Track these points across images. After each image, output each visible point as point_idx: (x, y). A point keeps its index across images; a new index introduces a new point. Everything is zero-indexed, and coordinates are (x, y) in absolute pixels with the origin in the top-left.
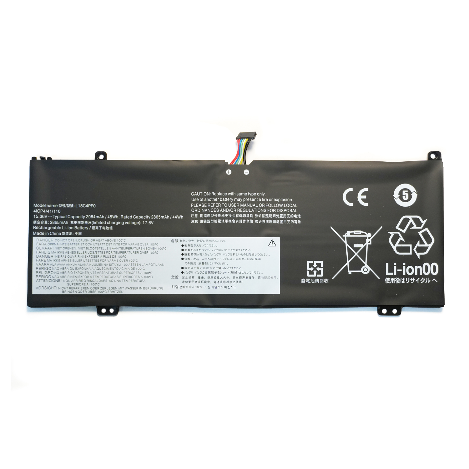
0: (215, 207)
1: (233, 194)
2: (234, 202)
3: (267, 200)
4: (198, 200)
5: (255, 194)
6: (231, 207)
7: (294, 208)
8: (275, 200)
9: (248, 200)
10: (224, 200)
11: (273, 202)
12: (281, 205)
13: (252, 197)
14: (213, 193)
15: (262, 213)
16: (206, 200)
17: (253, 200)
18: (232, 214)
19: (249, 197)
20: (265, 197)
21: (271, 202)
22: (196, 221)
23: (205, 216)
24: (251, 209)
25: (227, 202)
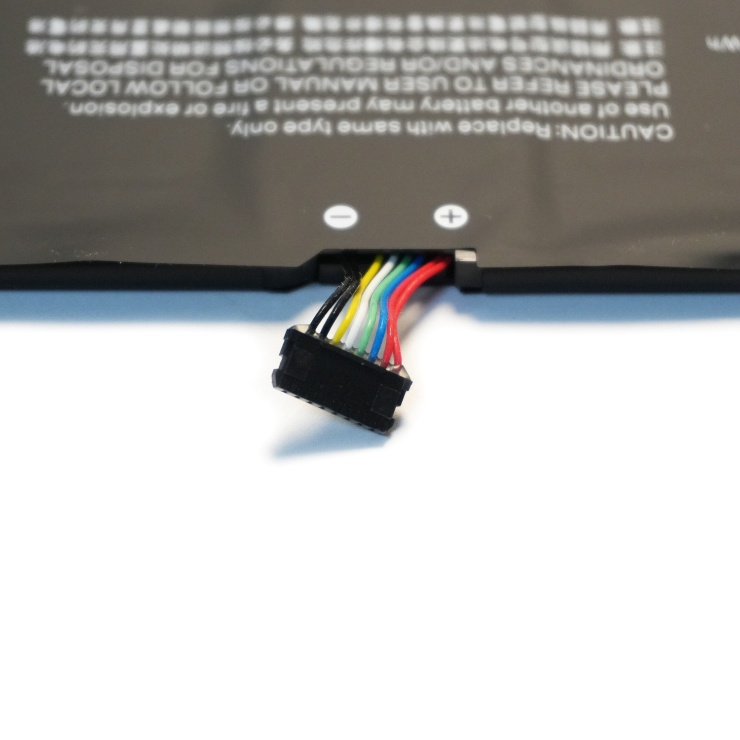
0: (528, 77)
1: (419, 129)
2: (417, 97)
3: (220, 109)
4: (632, 110)
5: (290, 128)
6: (432, 75)
7: (59, 77)
8: (173, 109)
9: (330, 106)
10: (477, 105)
11: (185, 99)
12: (136, 88)
13: (312, 116)
14: (545, 132)
15: (254, 55)
16: (585, 109)
17: (303, 106)
18: (426, 52)
19: (325, 115)
20: (231, 119)
21: (195, 99)
22: (629, 26)
23: (579, 48)
24: (316, 70)
25: (453, 94)
